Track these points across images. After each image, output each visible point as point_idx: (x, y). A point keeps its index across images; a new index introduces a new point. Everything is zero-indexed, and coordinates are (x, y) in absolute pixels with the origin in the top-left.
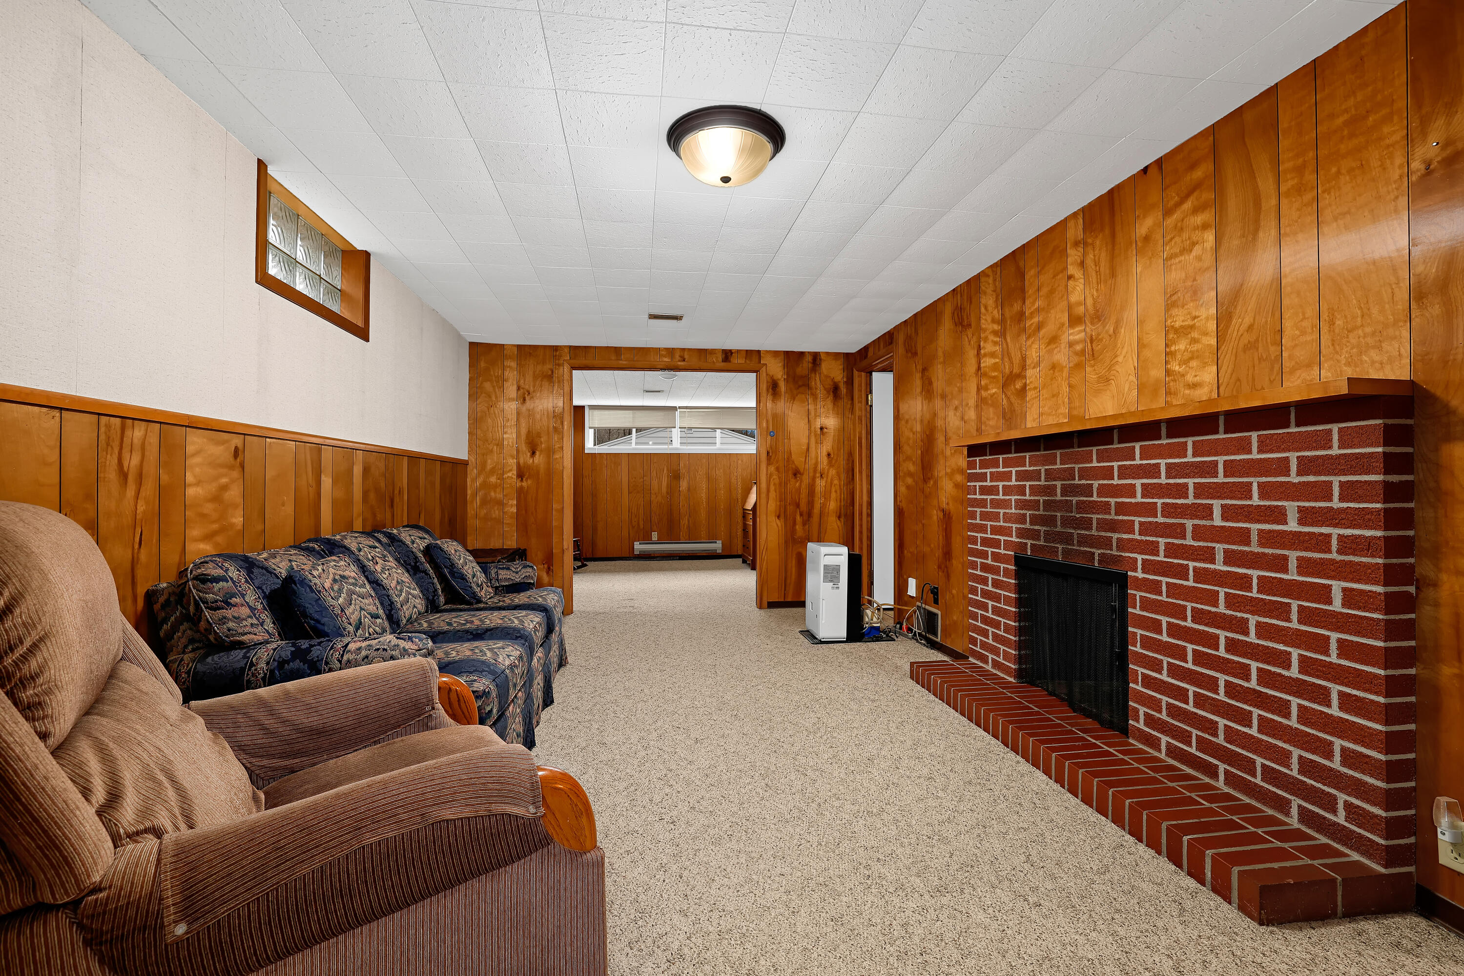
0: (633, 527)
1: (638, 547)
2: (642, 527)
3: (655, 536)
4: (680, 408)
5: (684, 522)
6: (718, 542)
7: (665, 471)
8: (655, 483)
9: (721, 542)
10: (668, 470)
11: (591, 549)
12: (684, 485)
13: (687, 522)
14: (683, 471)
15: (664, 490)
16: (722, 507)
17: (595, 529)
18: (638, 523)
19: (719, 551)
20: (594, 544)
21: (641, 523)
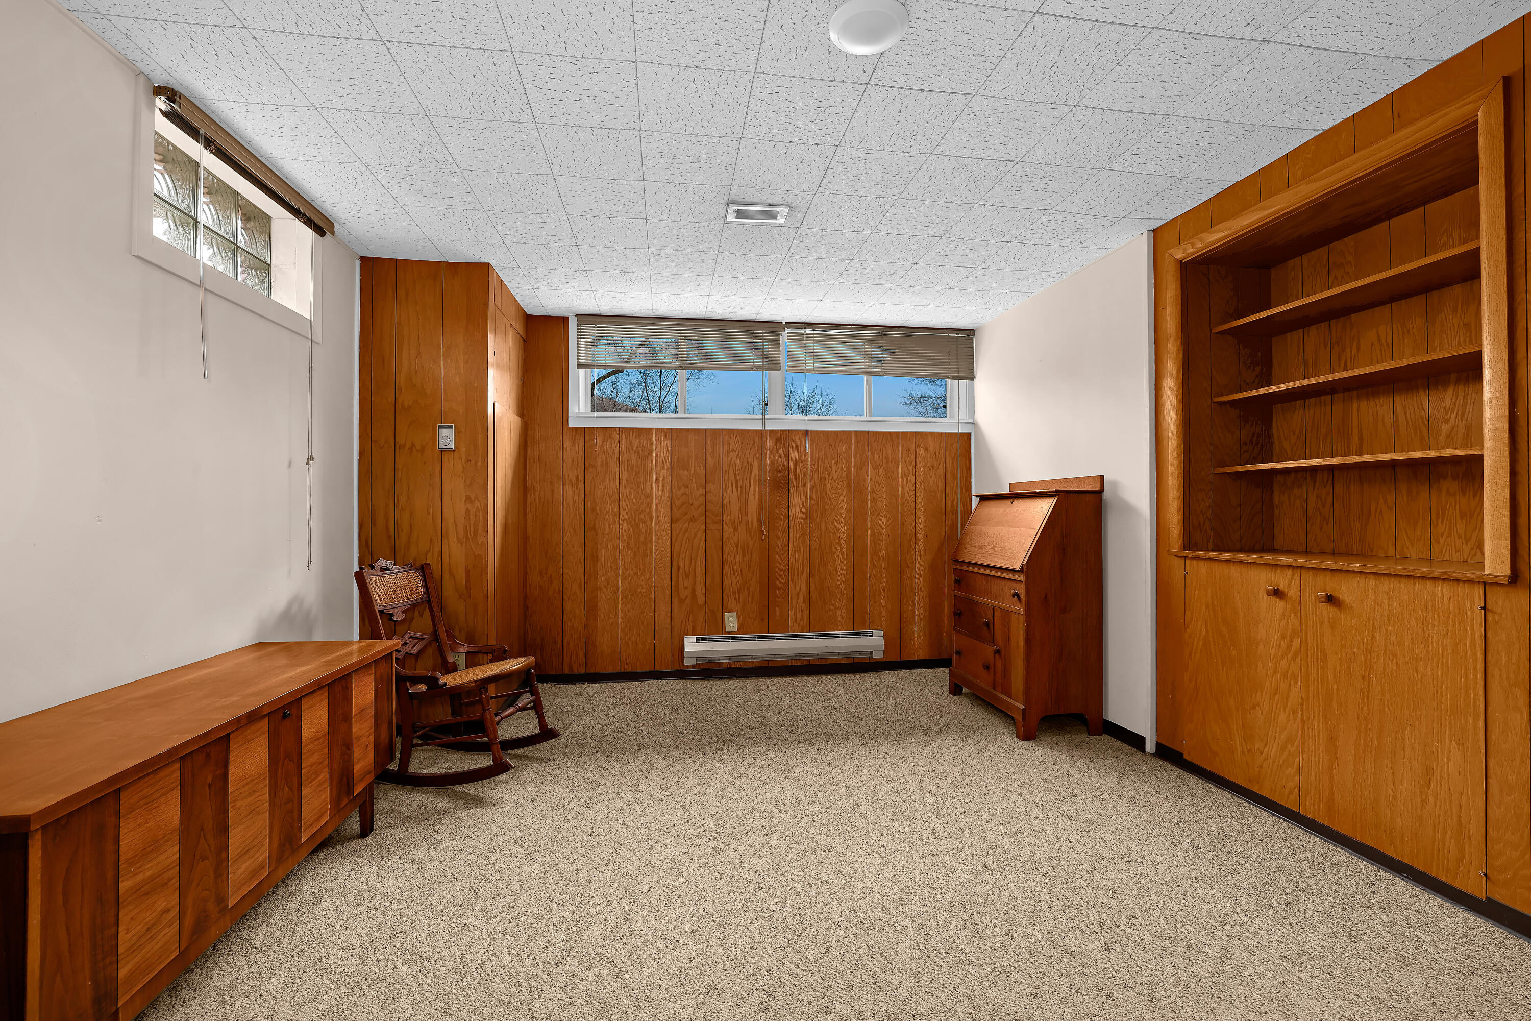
0: (681, 601)
1: (692, 646)
2: (701, 599)
3: (731, 621)
4: (790, 324)
5: (799, 586)
6: (875, 632)
7: (755, 472)
8: (732, 499)
9: (881, 632)
10: (760, 469)
11: (582, 654)
12: (797, 502)
13: (804, 587)
14: (795, 471)
15: (753, 515)
16: (883, 553)
17: (591, 608)
18: (694, 592)
19: (879, 655)
20: (588, 643)
21: (700, 590)
